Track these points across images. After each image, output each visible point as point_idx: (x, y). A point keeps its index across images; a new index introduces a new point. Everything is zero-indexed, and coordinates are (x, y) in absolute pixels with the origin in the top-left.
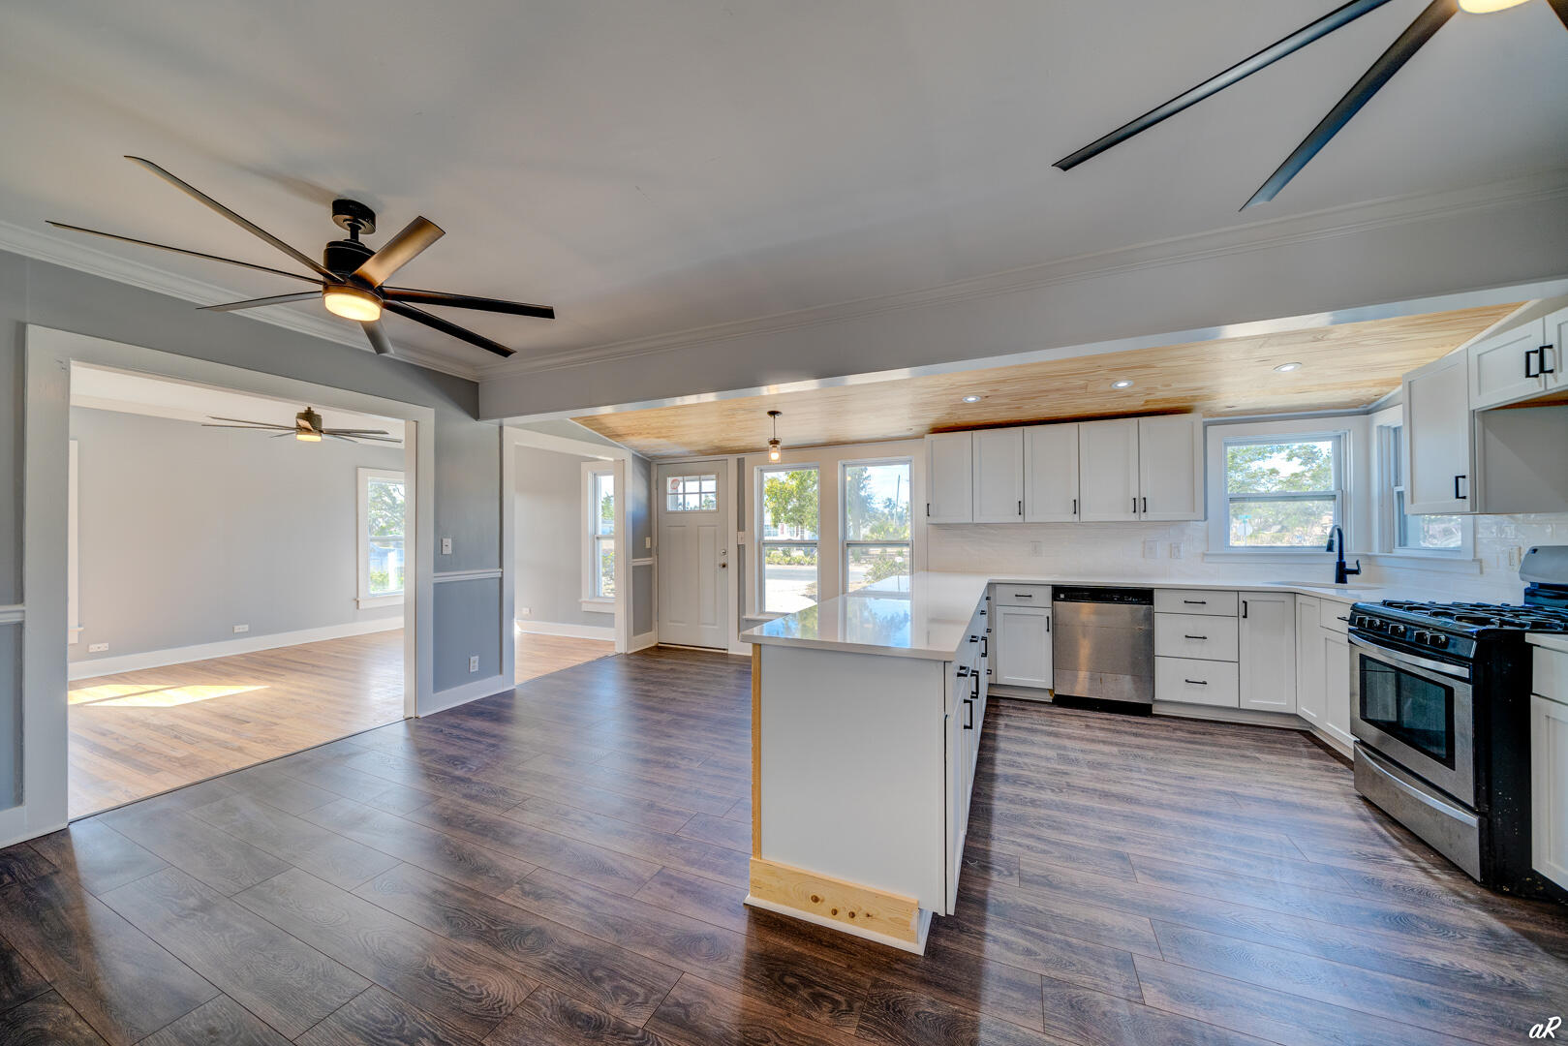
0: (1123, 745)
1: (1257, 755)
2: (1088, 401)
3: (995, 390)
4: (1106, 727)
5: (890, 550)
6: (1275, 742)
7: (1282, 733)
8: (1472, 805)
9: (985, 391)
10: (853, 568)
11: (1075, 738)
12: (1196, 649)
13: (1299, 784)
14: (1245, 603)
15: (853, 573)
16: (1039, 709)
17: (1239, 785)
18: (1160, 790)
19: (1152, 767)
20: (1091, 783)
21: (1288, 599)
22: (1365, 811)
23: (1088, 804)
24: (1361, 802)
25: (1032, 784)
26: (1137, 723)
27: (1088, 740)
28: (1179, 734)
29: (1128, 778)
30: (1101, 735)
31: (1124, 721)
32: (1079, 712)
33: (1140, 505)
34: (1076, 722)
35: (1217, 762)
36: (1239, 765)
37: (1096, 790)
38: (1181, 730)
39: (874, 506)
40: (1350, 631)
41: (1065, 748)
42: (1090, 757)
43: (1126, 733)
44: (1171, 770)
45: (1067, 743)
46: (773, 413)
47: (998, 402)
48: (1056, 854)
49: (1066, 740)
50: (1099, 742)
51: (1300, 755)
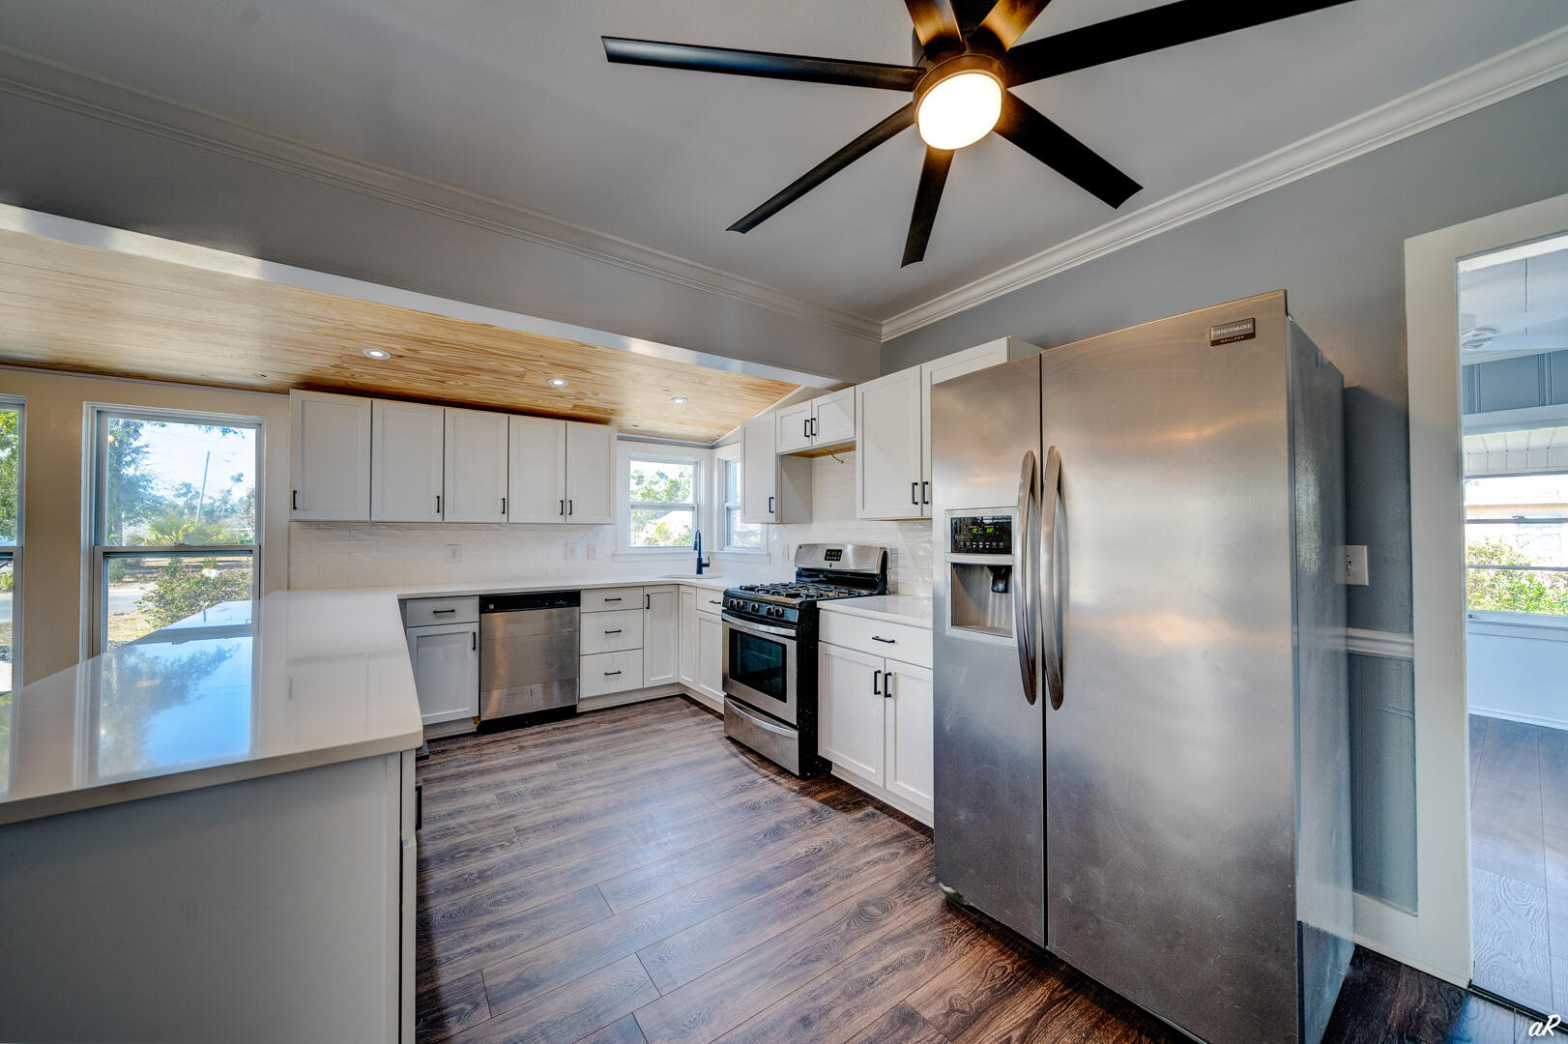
0: (560, 757)
1: (662, 726)
2: (521, 392)
3: (415, 351)
4: (539, 742)
5: (186, 560)
6: (669, 710)
7: (669, 701)
8: (795, 724)
9: (400, 348)
10: (115, 592)
11: (512, 767)
12: (614, 642)
13: (693, 743)
14: (648, 595)
15: (115, 599)
16: (463, 745)
17: (659, 760)
18: (605, 793)
19: (591, 770)
20: (541, 817)
21: (673, 589)
22: (734, 749)
23: (543, 844)
24: (729, 742)
25: (476, 849)
26: (567, 727)
27: (525, 764)
28: (603, 727)
29: (574, 793)
30: (535, 753)
31: (554, 729)
32: (508, 734)
33: (566, 507)
34: (508, 747)
35: (638, 744)
36: (653, 741)
37: (548, 823)
38: (603, 722)
39: (154, 493)
40: (723, 611)
41: (503, 784)
42: (531, 785)
43: (559, 742)
44: (607, 767)
45: (504, 776)
47: (418, 367)
48: (526, 934)
49: (503, 773)
50: (537, 762)
51: (686, 716)
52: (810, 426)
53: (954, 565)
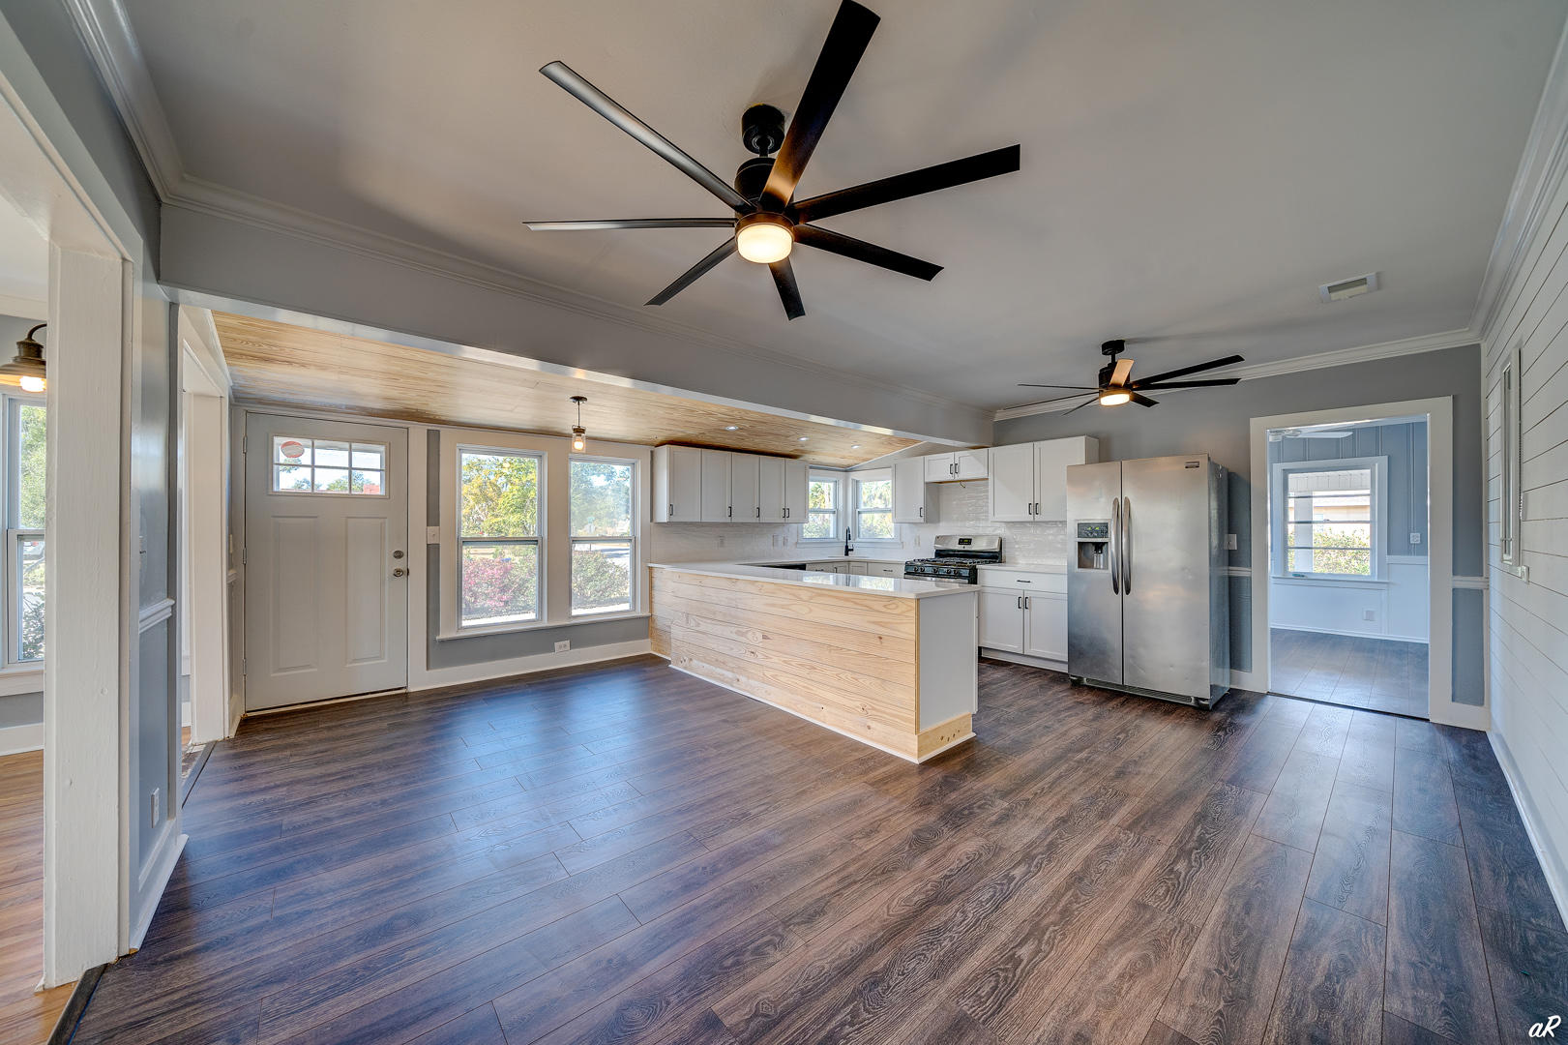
46: (578, 399)
52: (955, 468)
53: (1079, 543)
